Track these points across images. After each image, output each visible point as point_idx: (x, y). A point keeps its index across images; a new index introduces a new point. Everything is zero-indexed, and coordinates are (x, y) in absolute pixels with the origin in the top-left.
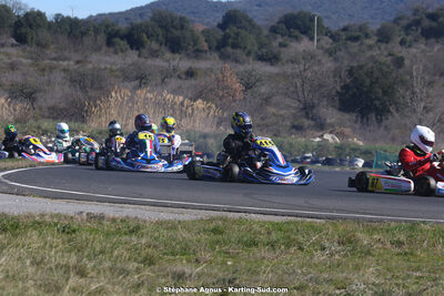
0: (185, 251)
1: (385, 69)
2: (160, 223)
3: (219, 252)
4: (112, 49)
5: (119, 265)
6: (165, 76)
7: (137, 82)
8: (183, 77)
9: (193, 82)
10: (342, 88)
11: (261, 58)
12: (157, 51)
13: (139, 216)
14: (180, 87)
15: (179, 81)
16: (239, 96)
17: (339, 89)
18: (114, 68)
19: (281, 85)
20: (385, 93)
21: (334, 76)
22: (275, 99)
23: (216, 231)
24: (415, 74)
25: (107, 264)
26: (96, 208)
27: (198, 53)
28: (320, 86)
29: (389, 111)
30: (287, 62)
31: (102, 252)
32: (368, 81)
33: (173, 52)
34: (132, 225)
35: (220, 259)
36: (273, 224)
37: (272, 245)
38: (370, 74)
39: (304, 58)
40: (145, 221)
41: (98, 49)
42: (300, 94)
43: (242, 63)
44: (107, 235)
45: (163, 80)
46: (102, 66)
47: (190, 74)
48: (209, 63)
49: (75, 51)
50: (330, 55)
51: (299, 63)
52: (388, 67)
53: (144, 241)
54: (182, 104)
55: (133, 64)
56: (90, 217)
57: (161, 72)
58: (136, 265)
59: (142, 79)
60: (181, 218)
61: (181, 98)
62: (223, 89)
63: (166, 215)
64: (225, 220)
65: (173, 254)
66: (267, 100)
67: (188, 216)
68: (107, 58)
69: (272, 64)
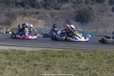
0: (37, 58)
1: (87, 11)
2: (30, 51)
3: (46, 58)
4: (17, 7)
5: (20, 62)
6: (31, 14)
7: (23, 15)
8: (35, 14)
9: (38, 15)
10: (76, 16)
11: (55, 9)
12: (28, 7)
13: (25, 50)
14: (35, 17)
15: (34, 15)
16: (50, 18)
17: (75, 16)
18: (18, 12)
19: (61, 15)
20: (87, 17)
21: (74, 13)
22: (59, 19)
23: (44, 53)
24: (95, 12)
25: (17, 62)
26: (14, 48)
27: (39, 8)
28: (71, 15)
29: (88, 22)
30: (62, 9)
31: (15, 59)
32: (83, 14)
33: (33, 7)
34: (23, 52)
35: (46, 60)
36: (59, 51)
37: (59, 56)
38: (83, 12)
39: (66, 8)
40: (26, 51)
41: (13, 7)
42: (66, 18)
43: (51, 10)
44: (17, 55)
45: (30, 15)
46: (15, 11)
47: (37, 13)
48: (42, 10)
49: (8, 8)
50: (73, 7)
51: (65, 10)
52: (88, 10)
53: (26, 56)
54: (36, 21)
55: (22, 11)
56: (12, 50)
57: (30, 13)
58: (24, 62)
59: (25, 15)
60: (35, 50)
61: (35, 19)
62: (46, 17)
63: (32, 49)
64: (47, 50)
65: (34, 59)
66: (57, 19)
67: (37, 49)
68: (16, 9)
69: (58, 10)
